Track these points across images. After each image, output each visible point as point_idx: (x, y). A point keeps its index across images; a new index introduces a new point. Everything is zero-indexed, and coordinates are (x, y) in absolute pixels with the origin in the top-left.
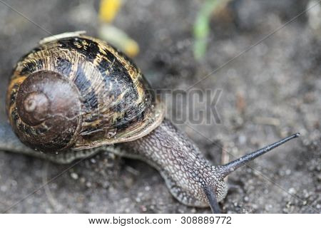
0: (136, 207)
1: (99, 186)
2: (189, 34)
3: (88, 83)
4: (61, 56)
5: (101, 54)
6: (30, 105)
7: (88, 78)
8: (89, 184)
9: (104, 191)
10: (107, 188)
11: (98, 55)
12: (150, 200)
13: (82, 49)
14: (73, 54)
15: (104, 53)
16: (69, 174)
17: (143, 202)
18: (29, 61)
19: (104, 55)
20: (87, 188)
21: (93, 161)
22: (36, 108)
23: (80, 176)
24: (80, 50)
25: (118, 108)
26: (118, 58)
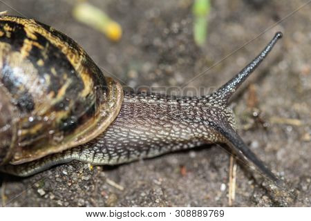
26: (52, 41)
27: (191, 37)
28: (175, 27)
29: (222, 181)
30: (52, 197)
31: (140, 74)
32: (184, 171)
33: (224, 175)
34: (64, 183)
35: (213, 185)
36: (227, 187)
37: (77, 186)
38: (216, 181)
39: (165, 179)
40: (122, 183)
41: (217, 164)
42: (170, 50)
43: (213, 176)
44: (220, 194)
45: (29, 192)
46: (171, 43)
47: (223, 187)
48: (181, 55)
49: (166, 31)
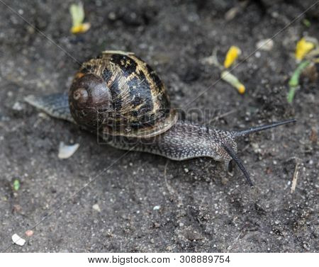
0: (226, 198)
1: (203, 180)
2: (286, 83)
3: (119, 91)
4: (108, 67)
5: (136, 73)
6: (76, 95)
7: (120, 88)
8: (196, 178)
9: (206, 184)
10: (209, 182)
11: (133, 73)
12: (238, 194)
13: (123, 66)
14: (116, 68)
15: (138, 73)
16: (183, 168)
17: (232, 195)
18: (89, 64)
19: (138, 75)
20: (194, 180)
21: (201, 161)
22: (80, 99)
23: (190, 171)
24: (122, 67)
25: (135, 114)
26: (147, 79)
27: (284, 97)
28: (276, 89)
29: (289, 180)
30: (192, 174)
31: (252, 113)
32: (269, 171)
33: (291, 176)
34: (200, 167)
35: (284, 181)
36: (292, 183)
37: (207, 170)
38: (286, 179)
39: (257, 174)
40: (233, 172)
41: (288, 169)
42: (271, 102)
43: (284, 176)
44: (286, 187)
45: (180, 170)
46: (272, 99)
47: (289, 183)
48: (277, 106)
49: (270, 91)
